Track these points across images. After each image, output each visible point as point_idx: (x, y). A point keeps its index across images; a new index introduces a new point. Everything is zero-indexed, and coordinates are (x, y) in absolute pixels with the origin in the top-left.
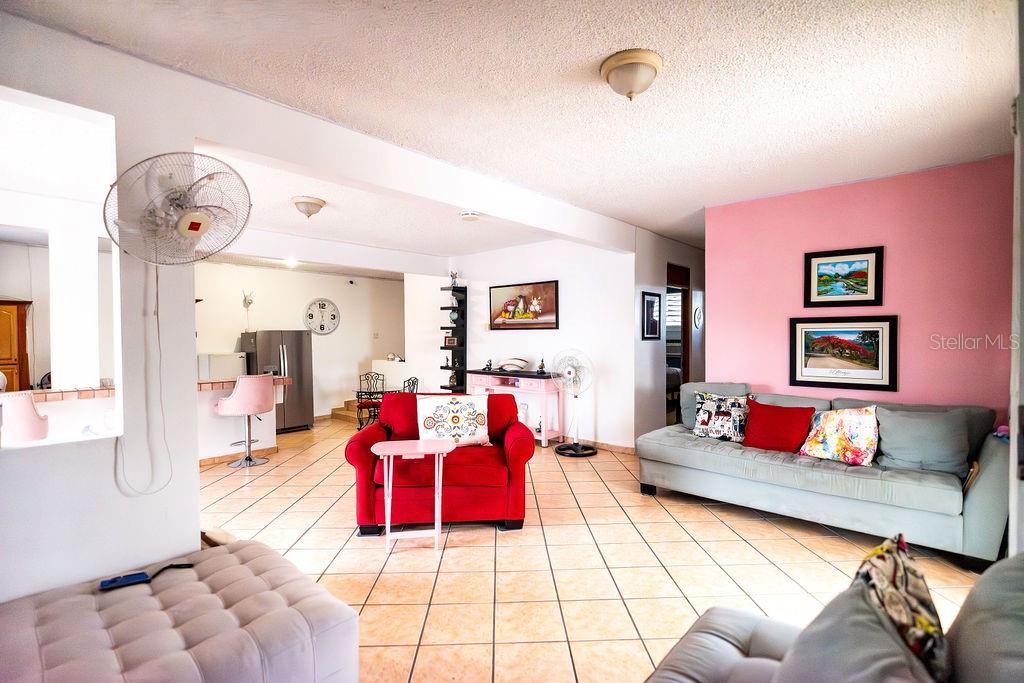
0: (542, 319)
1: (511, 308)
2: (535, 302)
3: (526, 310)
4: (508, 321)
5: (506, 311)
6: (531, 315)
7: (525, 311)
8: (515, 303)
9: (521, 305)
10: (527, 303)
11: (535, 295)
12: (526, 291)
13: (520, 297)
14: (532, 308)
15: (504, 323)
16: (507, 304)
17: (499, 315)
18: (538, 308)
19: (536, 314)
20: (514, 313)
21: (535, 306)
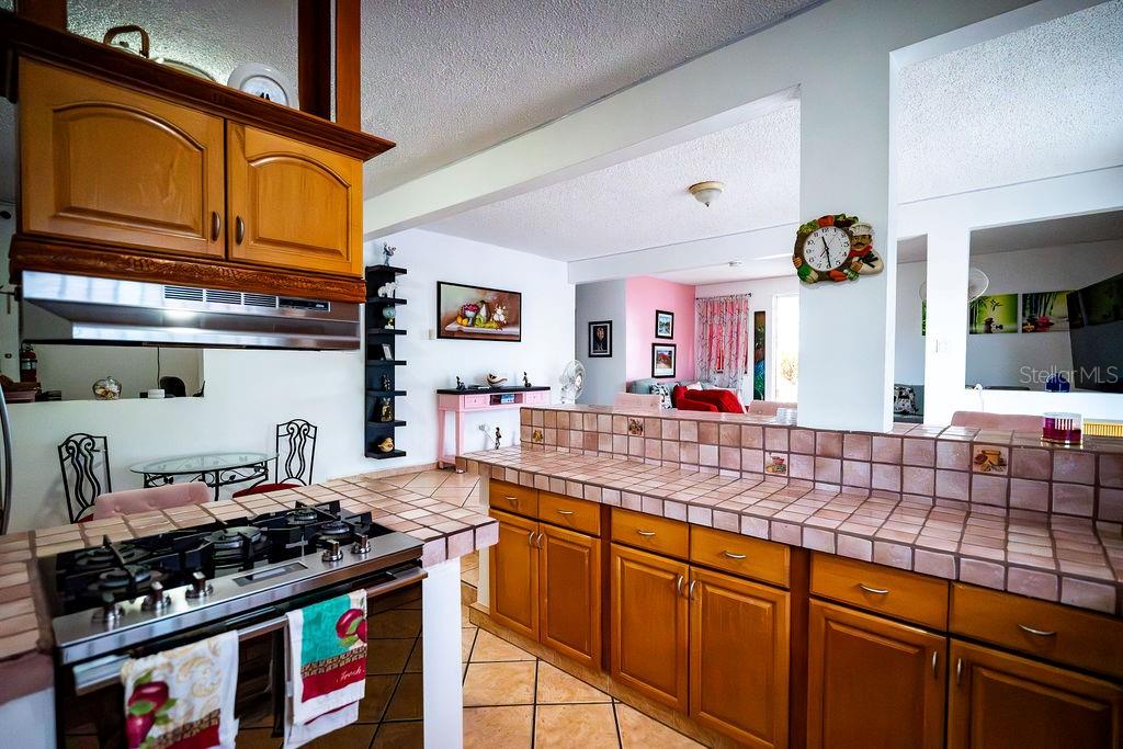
0: (506, 330)
1: (470, 314)
2: (499, 311)
3: (489, 317)
4: (465, 329)
5: (464, 317)
6: (494, 325)
7: (488, 320)
8: (477, 310)
9: (483, 312)
10: (491, 312)
11: (500, 303)
12: (489, 297)
13: (483, 302)
14: (496, 318)
15: (460, 331)
16: (465, 308)
17: (453, 320)
18: (502, 318)
19: (501, 325)
20: (474, 319)
21: (499, 315)
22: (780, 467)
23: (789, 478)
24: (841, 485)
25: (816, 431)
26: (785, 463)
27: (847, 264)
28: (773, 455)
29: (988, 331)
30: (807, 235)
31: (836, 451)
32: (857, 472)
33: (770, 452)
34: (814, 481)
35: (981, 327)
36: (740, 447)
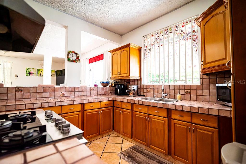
22: (63, 95)
23: (65, 96)
24: (74, 96)
25: (70, 87)
26: (64, 94)
27: (76, 60)
28: (62, 93)
29: (40, 76)
30: (70, 53)
31: (74, 90)
32: (77, 93)
33: (61, 92)
34: (70, 96)
35: (39, 75)
36: (55, 92)
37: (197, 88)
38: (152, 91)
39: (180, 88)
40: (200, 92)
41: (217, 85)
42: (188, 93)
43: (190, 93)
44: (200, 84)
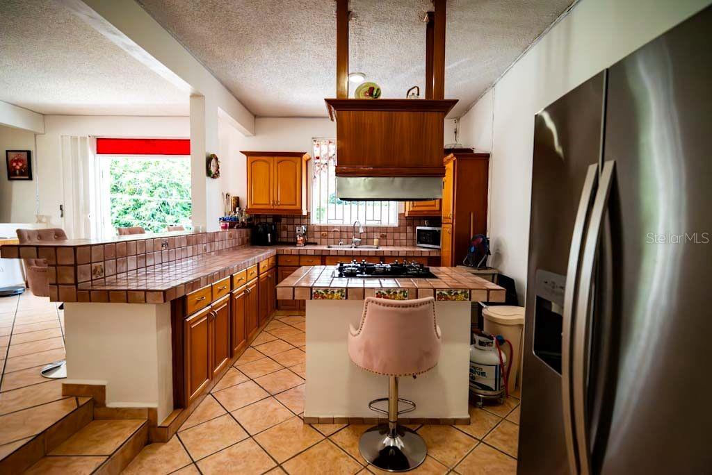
23: (207, 253)
30: (212, 159)
34: (210, 252)
37: (395, 230)
38: (331, 235)
39: (374, 230)
40: (396, 235)
41: (418, 228)
42: (383, 237)
43: (386, 236)
44: (397, 226)
